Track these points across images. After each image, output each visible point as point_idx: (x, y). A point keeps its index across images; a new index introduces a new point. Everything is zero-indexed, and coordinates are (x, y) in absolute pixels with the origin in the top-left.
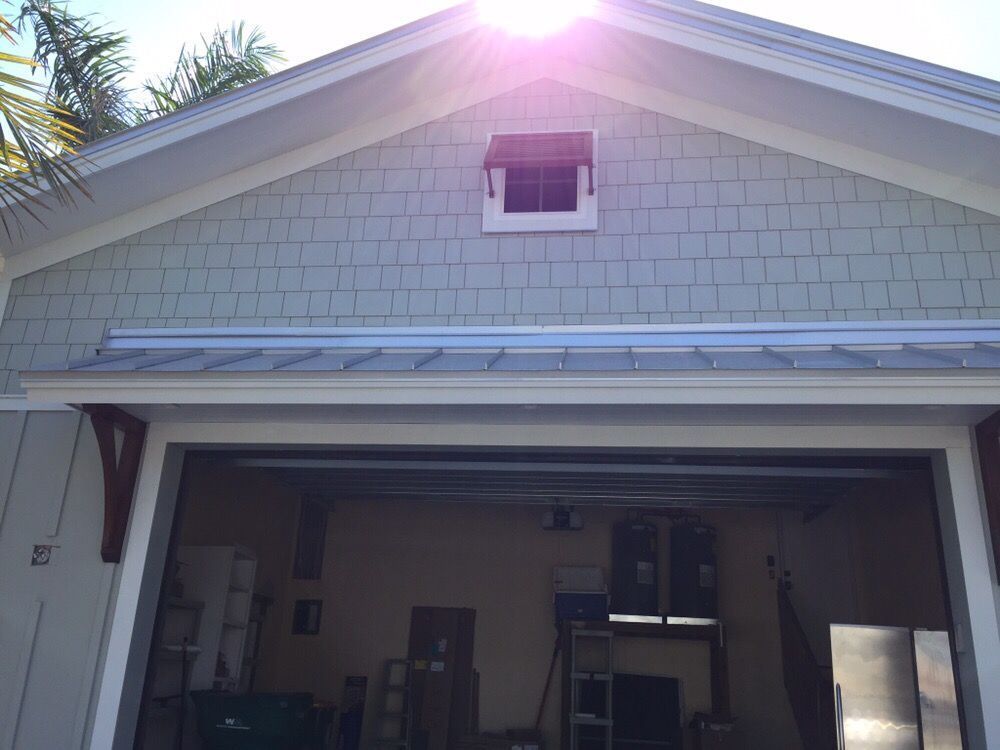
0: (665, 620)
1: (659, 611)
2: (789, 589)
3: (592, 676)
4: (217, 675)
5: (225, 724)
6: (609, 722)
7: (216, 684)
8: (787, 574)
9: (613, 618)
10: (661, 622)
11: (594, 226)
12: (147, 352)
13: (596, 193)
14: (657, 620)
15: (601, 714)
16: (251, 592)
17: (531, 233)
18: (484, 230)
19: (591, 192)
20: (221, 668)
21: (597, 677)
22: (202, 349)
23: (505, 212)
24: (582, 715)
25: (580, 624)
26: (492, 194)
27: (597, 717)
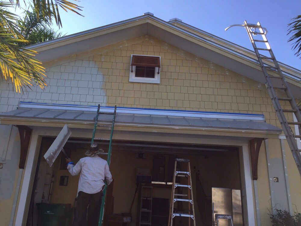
0: (166, 183)
1: (165, 181)
2: (199, 175)
3: (147, 199)
4: (42, 198)
5: (47, 212)
6: (151, 211)
7: (42, 201)
8: (199, 171)
9: (153, 182)
10: (165, 184)
11: (159, 82)
12: (32, 109)
13: (160, 73)
14: (164, 183)
15: (148, 209)
16: (52, 174)
17: (142, 83)
18: (129, 81)
19: (158, 73)
20: (43, 197)
21: (148, 199)
22: (49, 109)
23: (136, 76)
24: (143, 209)
25: (144, 184)
26: (132, 71)
27: (148, 210)
